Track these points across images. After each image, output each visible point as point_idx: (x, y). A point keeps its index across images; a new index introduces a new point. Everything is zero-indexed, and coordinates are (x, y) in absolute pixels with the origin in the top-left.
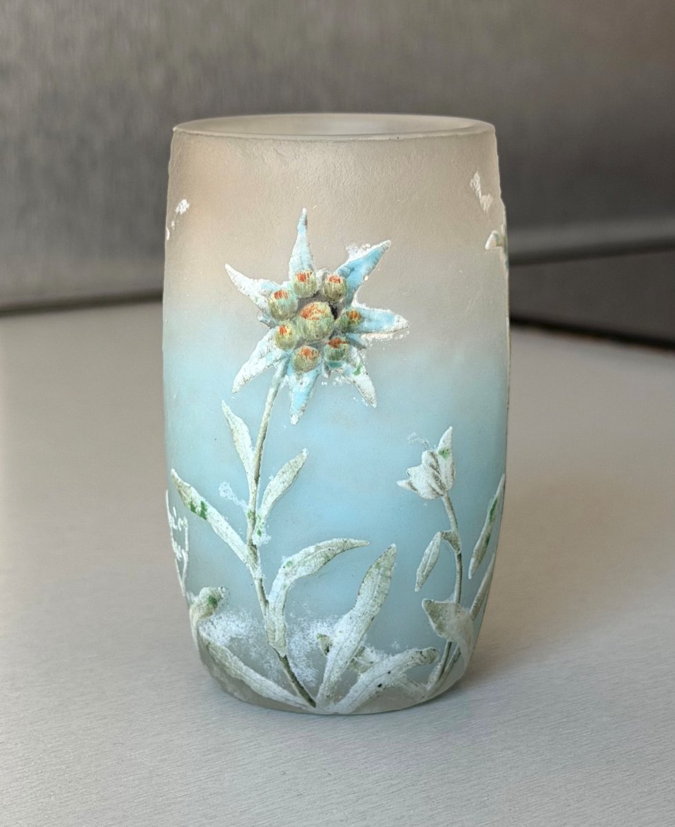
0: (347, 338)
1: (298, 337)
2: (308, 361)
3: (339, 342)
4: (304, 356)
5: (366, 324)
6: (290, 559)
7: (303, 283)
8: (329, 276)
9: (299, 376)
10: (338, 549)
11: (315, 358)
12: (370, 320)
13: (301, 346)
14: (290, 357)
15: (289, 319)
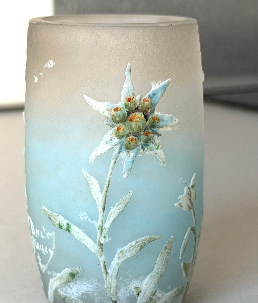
0: (152, 130)
1: (127, 132)
2: (133, 144)
3: (149, 133)
4: (131, 142)
5: (161, 123)
6: (122, 249)
7: (129, 103)
8: (143, 99)
9: (128, 152)
10: (147, 242)
11: (136, 142)
12: (163, 121)
13: (129, 136)
14: (123, 143)
15: (122, 123)
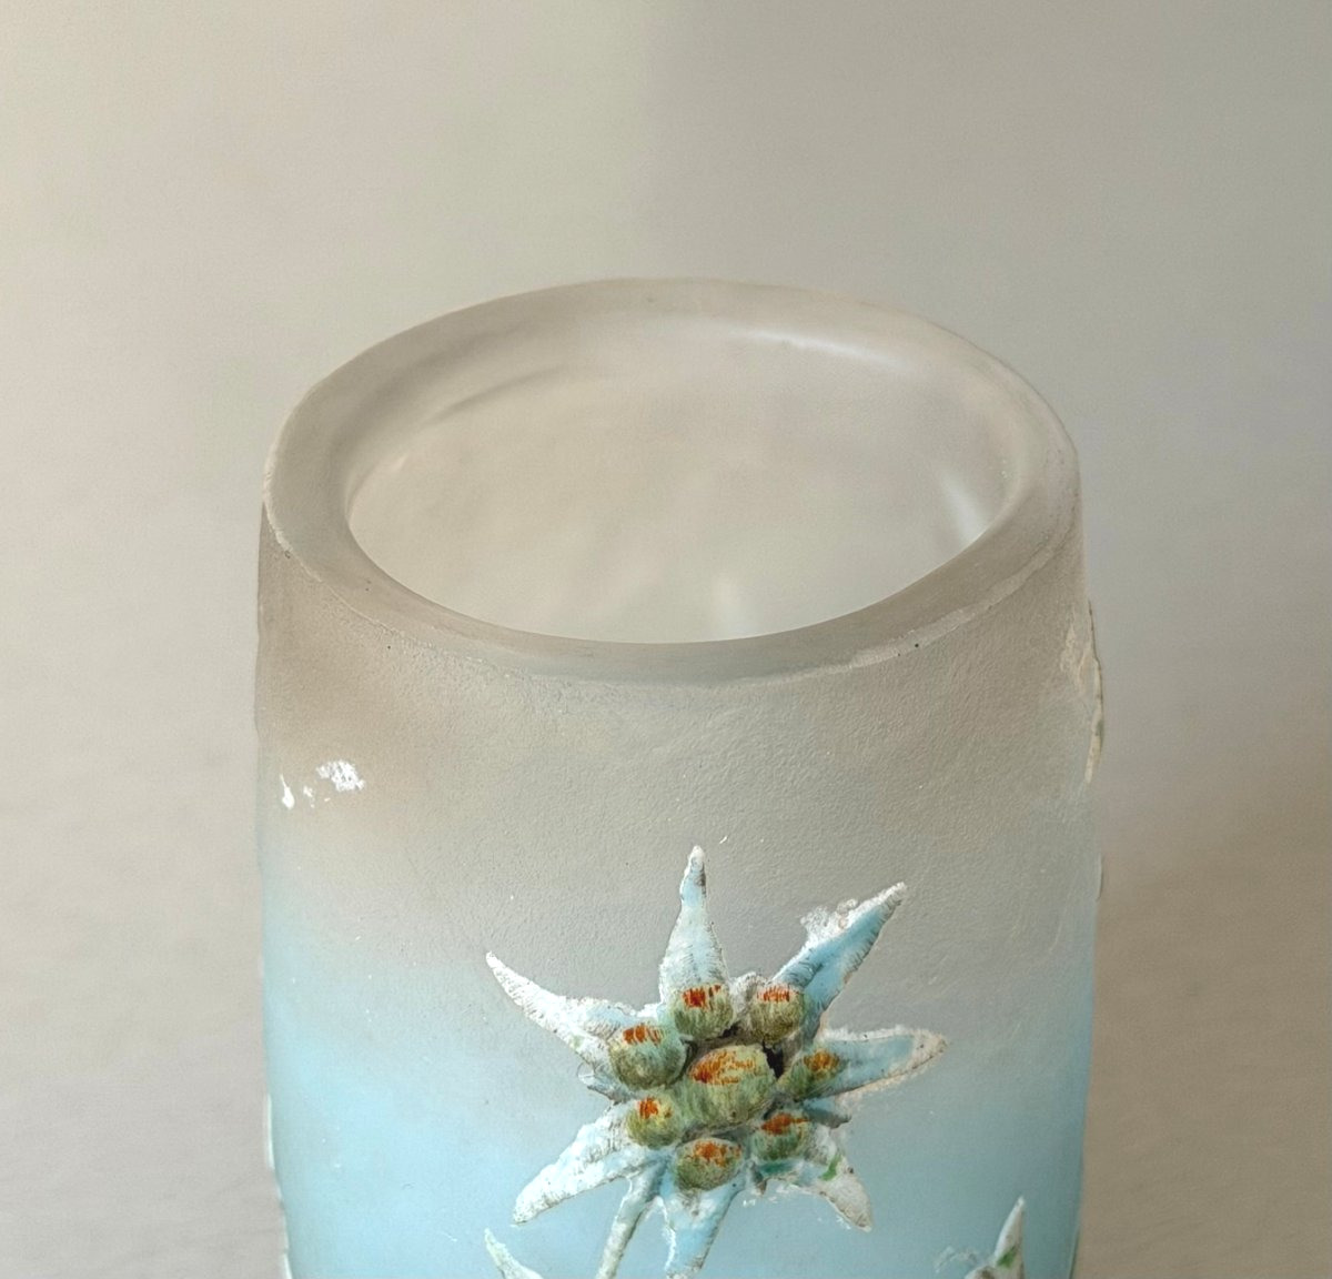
0: (806, 1110)
1: (686, 1121)
2: (713, 1168)
4: (703, 1160)
5: (850, 1074)
7: (697, 1010)
8: (762, 990)
9: (691, 1198)
11: (728, 1161)
12: (859, 1063)
13: (694, 1138)
14: (667, 1162)
15: (663, 1086)
